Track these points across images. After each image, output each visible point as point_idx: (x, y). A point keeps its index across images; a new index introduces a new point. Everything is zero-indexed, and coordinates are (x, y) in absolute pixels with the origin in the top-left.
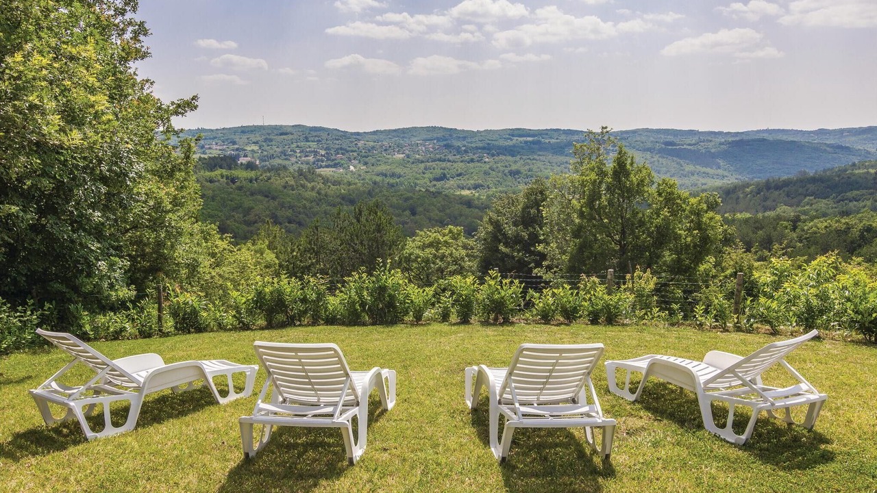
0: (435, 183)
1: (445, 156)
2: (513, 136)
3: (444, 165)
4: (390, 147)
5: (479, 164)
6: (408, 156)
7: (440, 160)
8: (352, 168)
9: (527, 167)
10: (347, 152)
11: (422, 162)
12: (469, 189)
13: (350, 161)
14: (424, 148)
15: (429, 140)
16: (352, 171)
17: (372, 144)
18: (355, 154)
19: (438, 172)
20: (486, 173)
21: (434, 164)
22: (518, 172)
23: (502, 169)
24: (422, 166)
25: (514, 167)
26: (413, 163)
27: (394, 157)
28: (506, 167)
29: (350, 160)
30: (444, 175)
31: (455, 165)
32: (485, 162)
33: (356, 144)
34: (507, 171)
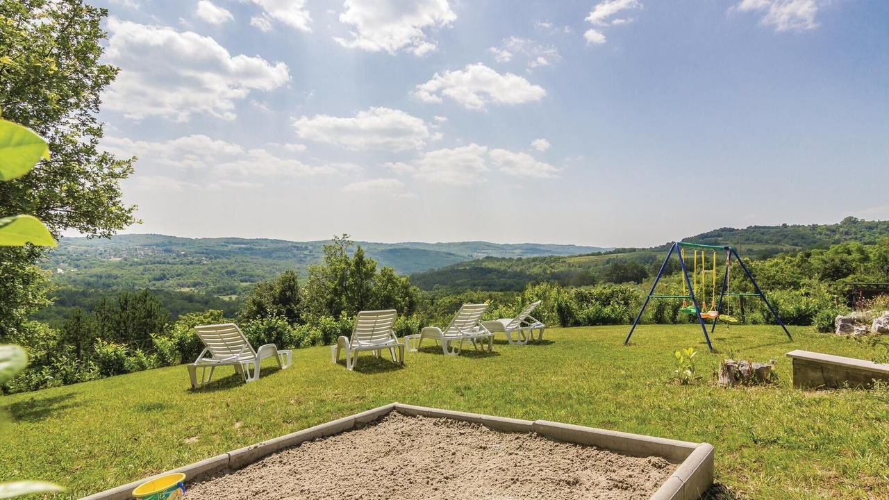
0: (155, 282)
1: (165, 259)
2: (228, 243)
3: (164, 266)
4: (105, 251)
5: (198, 266)
6: (126, 259)
7: (159, 263)
8: (60, 271)
9: (241, 268)
10: (54, 255)
11: (141, 264)
12: (188, 287)
13: (58, 264)
14: (143, 253)
15: (147, 246)
16: (60, 274)
17: (85, 248)
18: (64, 258)
19: (158, 273)
20: (204, 273)
21: (153, 266)
22: (234, 272)
23: (220, 270)
24: (141, 268)
25: (230, 268)
26: (131, 265)
27: (111, 260)
28: (223, 268)
29: (57, 262)
30: (164, 276)
31: (175, 267)
32: (204, 264)
33: (66, 248)
34: (223, 271)
